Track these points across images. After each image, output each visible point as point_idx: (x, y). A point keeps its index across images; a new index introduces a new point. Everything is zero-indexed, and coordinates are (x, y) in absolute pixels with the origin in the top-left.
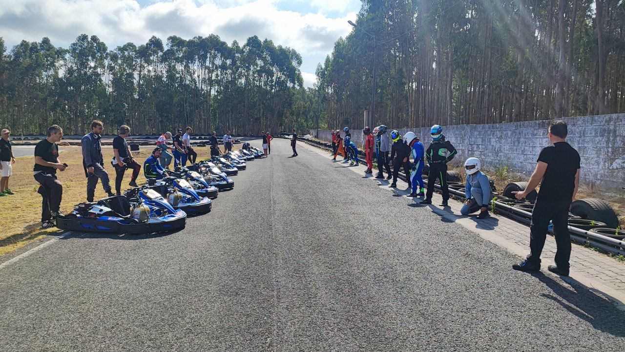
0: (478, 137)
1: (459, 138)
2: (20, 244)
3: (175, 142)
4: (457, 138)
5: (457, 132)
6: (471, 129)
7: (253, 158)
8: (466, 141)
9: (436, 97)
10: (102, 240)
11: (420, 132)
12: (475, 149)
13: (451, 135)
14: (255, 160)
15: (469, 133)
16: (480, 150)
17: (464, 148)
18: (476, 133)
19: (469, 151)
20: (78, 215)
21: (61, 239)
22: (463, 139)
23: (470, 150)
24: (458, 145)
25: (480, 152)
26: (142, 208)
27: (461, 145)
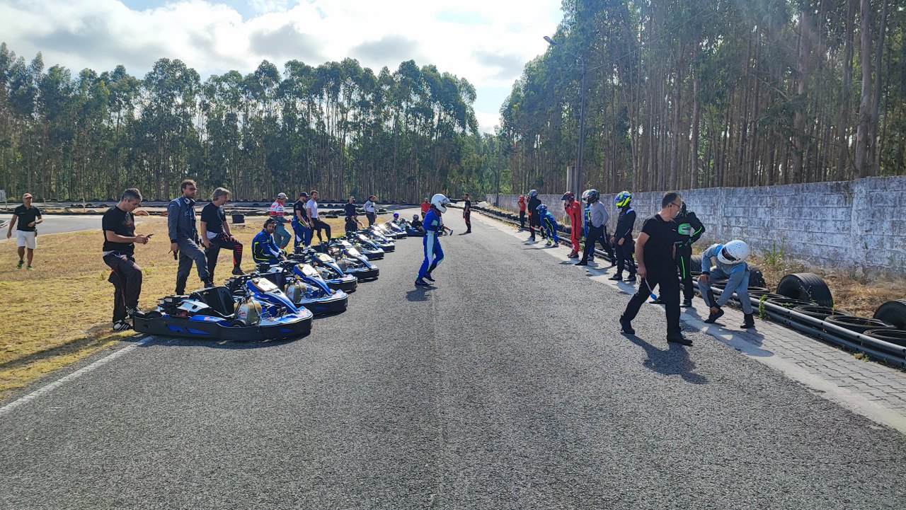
0: (738, 205)
1: (708, 208)
2: (84, 353)
3: (297, 211)
4: (705, 207)
5: (706, 199)
6: (728, 194)
8: (720, 212)
9: (674, 147)
10: (195, 349)
11: (650, 199)
12: (733, 224)
13: (697, 202)
15: (724, 200)
16: (741, 226)
17: (715, 222)
18: (735, 200)
19: (723, 226)
20: (163, 314)
21: (139, 346)
22: (714, 209)
23: (726, 224)
24: (707, 217)
25: (741, 227)
26: (251, 304)
27: (711, 217)
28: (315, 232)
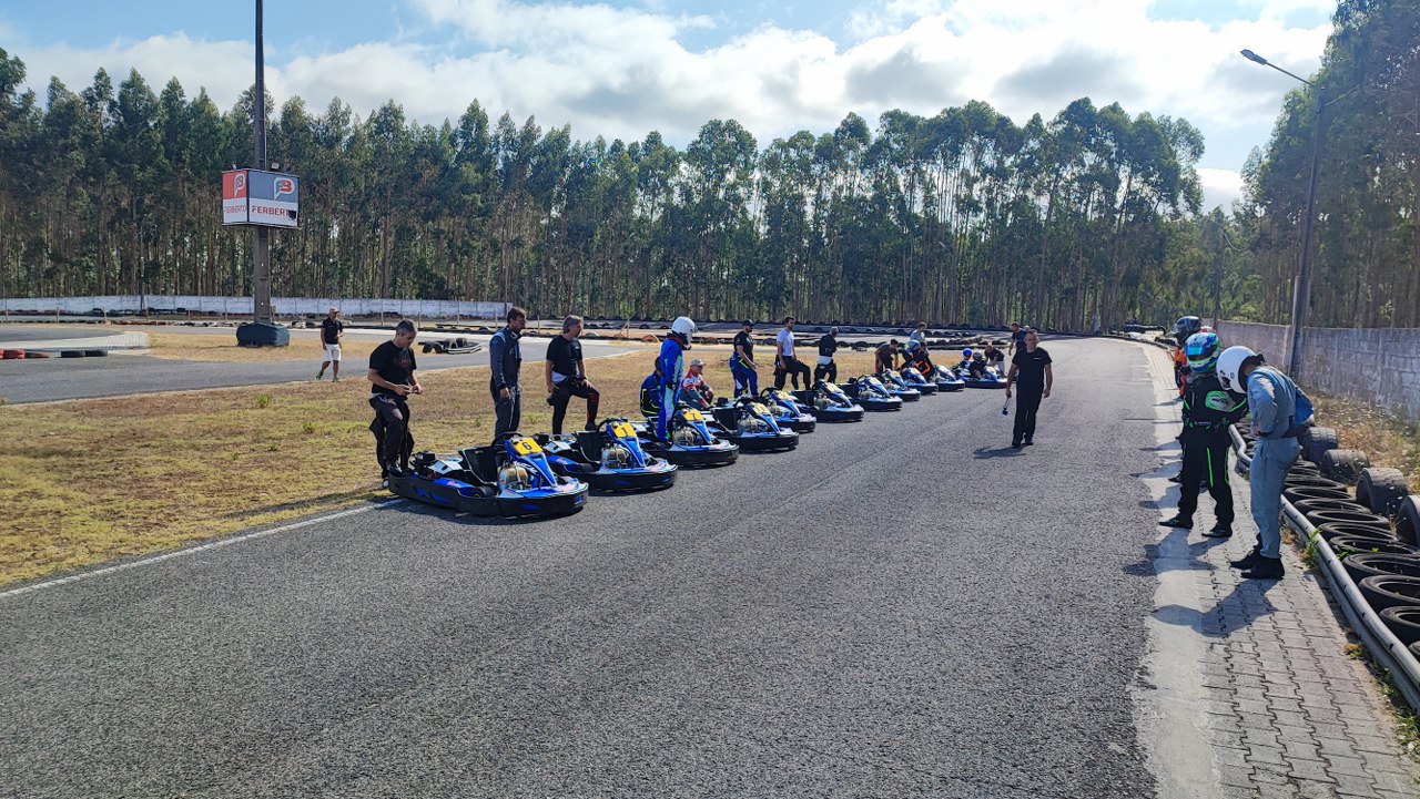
7: (960, 386)
14: (966, 389)
21: (381, 509)
28: (789, 376)
